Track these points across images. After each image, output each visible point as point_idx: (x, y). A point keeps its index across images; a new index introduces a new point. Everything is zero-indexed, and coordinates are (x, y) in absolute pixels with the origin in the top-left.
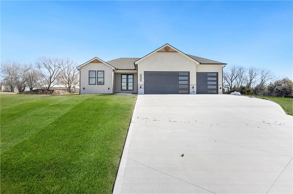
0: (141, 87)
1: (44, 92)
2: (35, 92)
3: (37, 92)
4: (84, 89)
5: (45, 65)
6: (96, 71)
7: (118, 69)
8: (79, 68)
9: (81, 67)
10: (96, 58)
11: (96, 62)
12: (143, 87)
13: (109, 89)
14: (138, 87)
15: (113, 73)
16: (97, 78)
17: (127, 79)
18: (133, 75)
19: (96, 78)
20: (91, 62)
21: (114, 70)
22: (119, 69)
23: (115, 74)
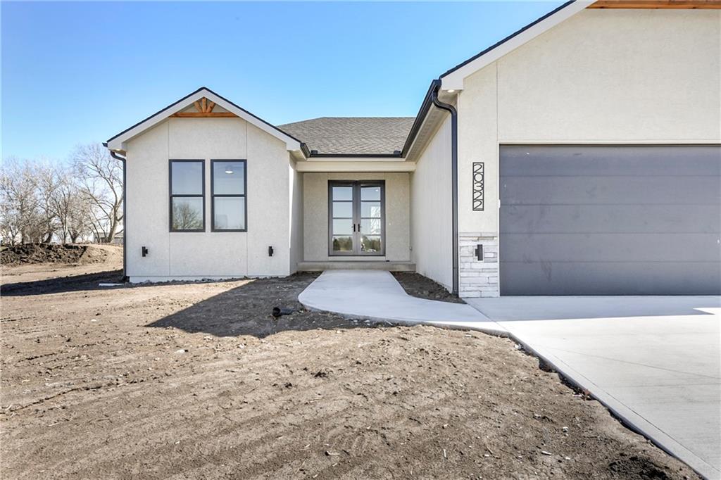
0: (479, 253)
1: (52, 253)
2: (18, 253)
3: (27, 253)
4: (145, 252)
5: (100, 171)
6: (203, 161)
7: (314, 154)
8: (117, 145)
9: (126, 143)
10: (204, 94)
11: (203, 116)
12: (492, 248)
13: (271, 251)
14: (462, 252)
15: (292, 171)
16: (213, 196)
17: (357, 202)
18: (381, 184)
19: (203, 196)
20: (176, 115)
21: (294, 159)
22: (320, 152)
23: (301, 175)
